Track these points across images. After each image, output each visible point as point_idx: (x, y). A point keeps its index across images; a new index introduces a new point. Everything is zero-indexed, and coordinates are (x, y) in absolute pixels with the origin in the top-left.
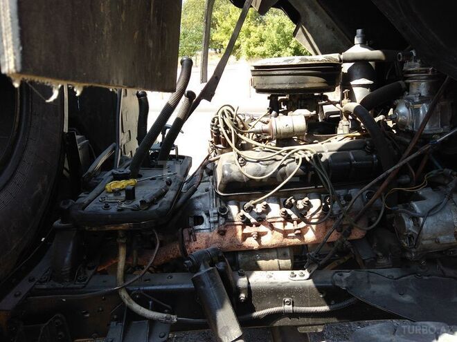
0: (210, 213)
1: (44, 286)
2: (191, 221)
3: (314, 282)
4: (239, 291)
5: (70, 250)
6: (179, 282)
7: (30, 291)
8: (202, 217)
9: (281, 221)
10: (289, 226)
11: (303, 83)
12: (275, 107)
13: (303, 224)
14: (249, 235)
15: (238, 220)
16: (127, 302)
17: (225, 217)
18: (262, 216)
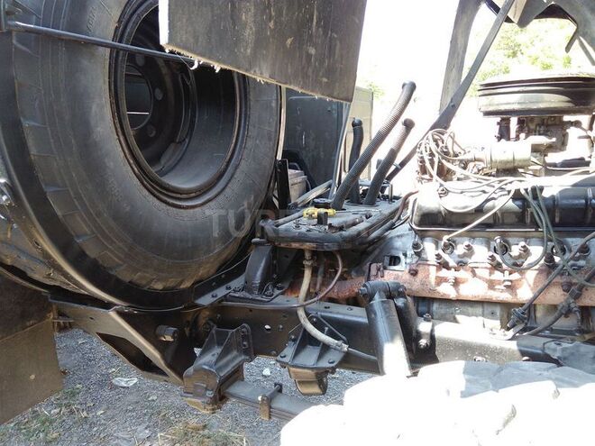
0: (408, 253)
1: (237, 295)
2: (387, 260)
3: (518, 345)
4: (419, 336)
5: (262, 265)
6: (357, 315)
7: (225, 296)
8: (399, 258)
9: (486, 268)
10: (497, 275)
11: (537, 102)
12: (504, 134)
13: (516, 276)
14: (445, 280)
15: (432, 260)
16: (302, 321)
17: (418, 254)
18: (465, 260)
